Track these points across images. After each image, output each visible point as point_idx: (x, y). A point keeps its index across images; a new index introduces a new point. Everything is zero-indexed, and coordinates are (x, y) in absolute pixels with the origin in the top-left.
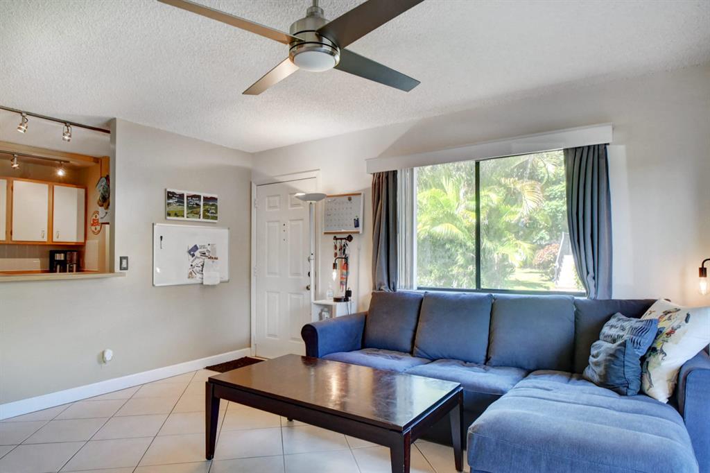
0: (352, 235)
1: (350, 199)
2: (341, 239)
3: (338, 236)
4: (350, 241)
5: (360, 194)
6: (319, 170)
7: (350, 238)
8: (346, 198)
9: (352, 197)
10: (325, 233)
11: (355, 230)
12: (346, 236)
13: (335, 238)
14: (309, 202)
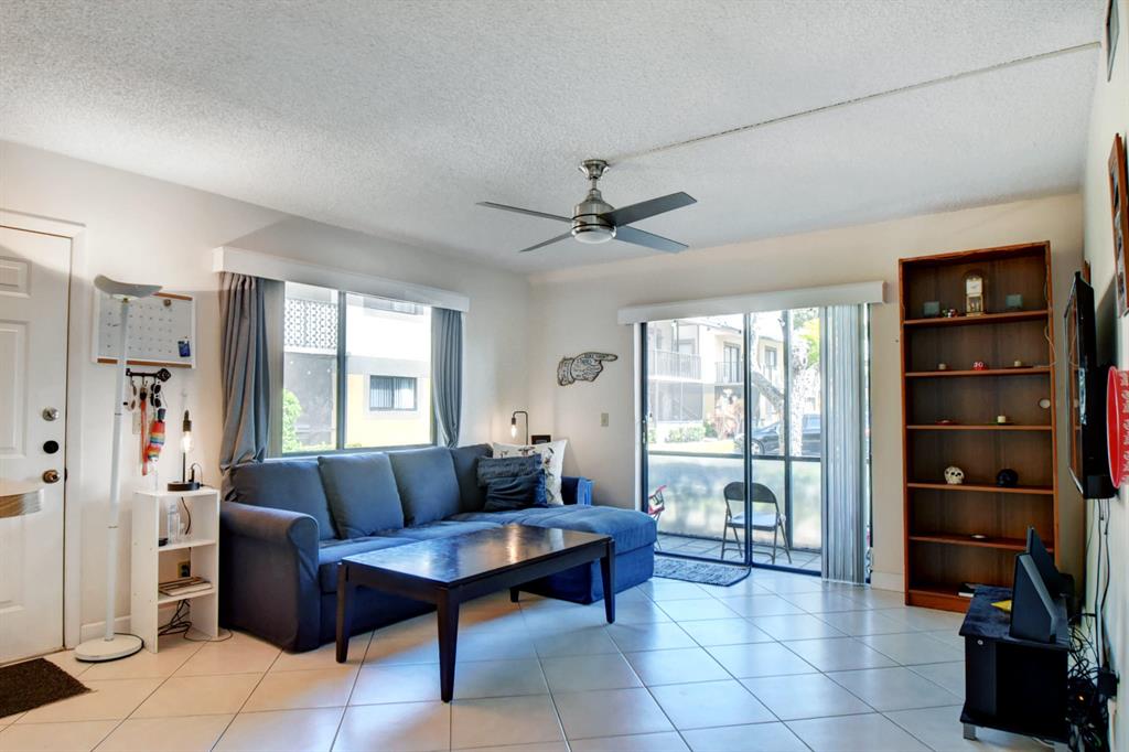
0: (169, 370)
1: (167, 304)
2: (143, 375)
3: (134, 369)
4: (164, 380)
5: (190, 299)
6: (83, 225)
7: (164, 375)
8: (160, 301)
9: (172, 300)
10: (100, 361)
11: (183, 361)
12: (155, 370)
13: (130, 374)
14: (122, 297)
